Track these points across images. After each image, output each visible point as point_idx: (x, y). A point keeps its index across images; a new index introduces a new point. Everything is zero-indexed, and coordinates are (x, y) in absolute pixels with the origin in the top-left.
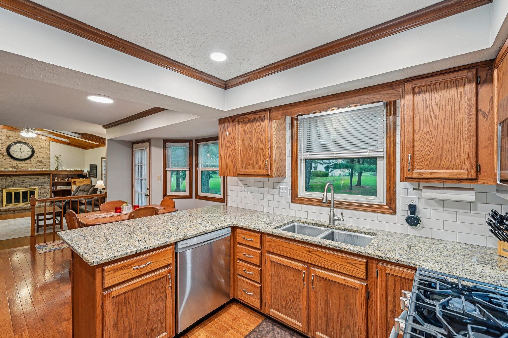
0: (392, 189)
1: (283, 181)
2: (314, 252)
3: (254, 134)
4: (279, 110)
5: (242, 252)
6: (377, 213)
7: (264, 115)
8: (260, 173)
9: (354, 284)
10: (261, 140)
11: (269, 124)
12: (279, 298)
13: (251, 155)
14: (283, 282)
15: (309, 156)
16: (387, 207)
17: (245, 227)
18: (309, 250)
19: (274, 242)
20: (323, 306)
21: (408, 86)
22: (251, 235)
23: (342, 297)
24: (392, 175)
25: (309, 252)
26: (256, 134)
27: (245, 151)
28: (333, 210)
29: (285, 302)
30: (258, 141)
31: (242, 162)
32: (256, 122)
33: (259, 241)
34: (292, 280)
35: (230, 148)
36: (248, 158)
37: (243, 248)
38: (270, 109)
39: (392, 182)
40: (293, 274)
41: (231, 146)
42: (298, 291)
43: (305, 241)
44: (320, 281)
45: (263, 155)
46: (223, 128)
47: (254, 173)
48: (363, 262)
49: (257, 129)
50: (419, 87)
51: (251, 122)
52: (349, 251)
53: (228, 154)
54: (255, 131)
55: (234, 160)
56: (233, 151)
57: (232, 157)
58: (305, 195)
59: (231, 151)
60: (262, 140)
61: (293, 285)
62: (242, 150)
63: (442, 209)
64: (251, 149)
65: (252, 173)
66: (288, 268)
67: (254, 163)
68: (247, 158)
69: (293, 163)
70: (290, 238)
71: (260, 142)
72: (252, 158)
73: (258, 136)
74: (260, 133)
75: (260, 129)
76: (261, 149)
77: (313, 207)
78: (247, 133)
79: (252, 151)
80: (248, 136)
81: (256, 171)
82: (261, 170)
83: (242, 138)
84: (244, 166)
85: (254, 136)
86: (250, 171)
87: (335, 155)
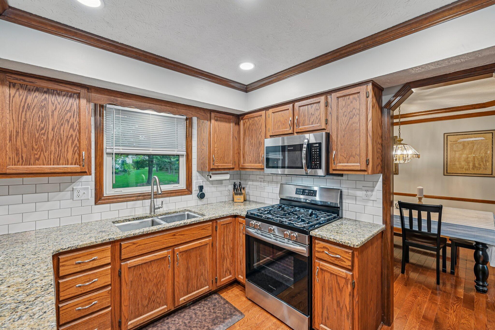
0: (190, 177)
2: (179, 234)
3: (52, 112)
5: (71, 286)
6: (181, 195)
7: (79, 92)
8: (69, 171)
9: (206, 242)
10: (70, 124)
11: (87, 106)
12: (140, 301)
13: (42, 143)
14: (145, 281)
15: (122, 150)
16: (187, 190)
17: (83, 246)
18: (173, 234)
19: (134, 244)
20: (185, 274)
21: (213, 114)
22: (94, 252)
23: (198, 256)
24: (190, 168)
25: (174, 235)
27: (26, 135)
28: (154, 201)
29: (148, 299)
30: (62, 125)
31: (17, 154)
32: (57, 96)
33: (109, 254)
34: (155, 272)
36: (36, 147)
37: (76, 279)
38: (87, 86)
39: (190, 172)
40: (157, 265)
42: (162, 278)
43: (172, 227)
44: (183, 255)
45: (73, 146)
48: (211, 224)
49: (58, 107)
50: (217, 117)
51: (45, 92)
52: (205, 220)
54: (55, 109)
58: (113, 192)
60: (72, 125)
61: (156, 276)
62: (17, 132)
63: (211, 186)
64: (44, 134)
65: (49, 171)
66: (151, 262)
67: (52, 156)
68: (33, 147)
69: (98, 157)
70: (157, 230)
71: (66, 125)
72: (46, 148)
74: (66, 114)
75: (68, 109)
76: (69, 136)
77: (126, 203)
78: (34, 108)
79: (47, 136)
80: (34, 112)
81: (57, 168)
82: (69, 166)
83: (17, 113)
84: (22, 159)
85: (52, 115)
86: (41, 168)
87: (151, 152)
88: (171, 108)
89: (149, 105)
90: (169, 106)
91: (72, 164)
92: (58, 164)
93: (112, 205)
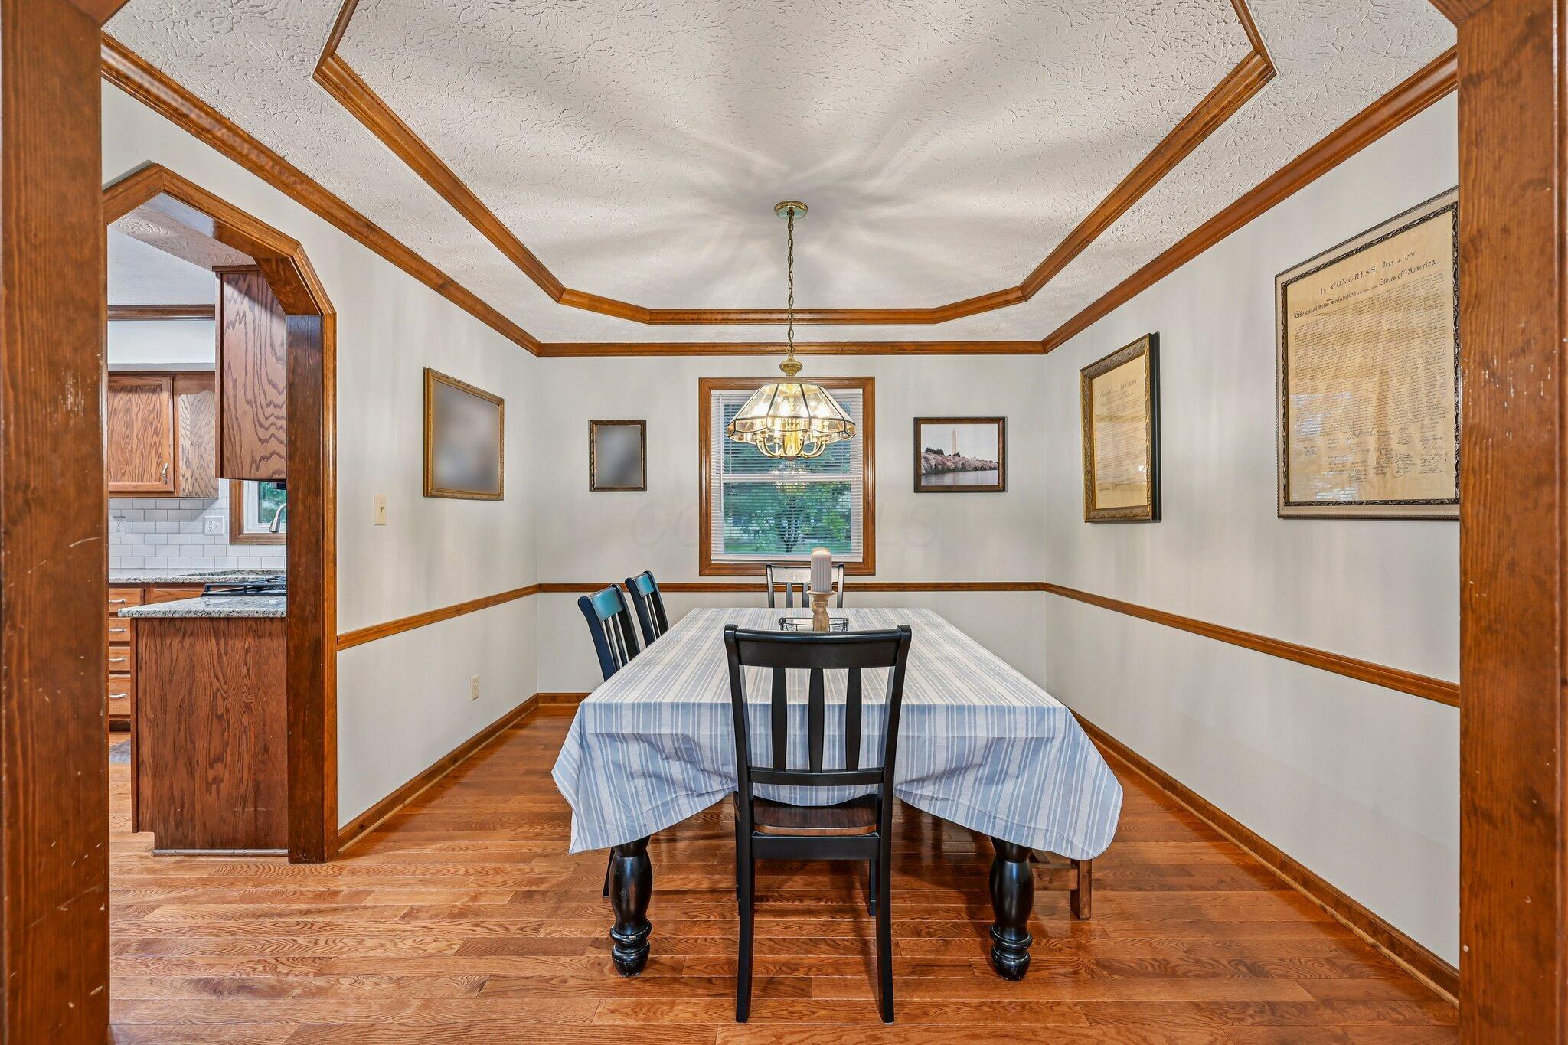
1: (211, 507)
8: (152, 489)
11: (171, 401)
26: (140, 416)
30: (145, 429)
36: (122, 460)
45: (157, 455)
47: (136, 489)
51: (130, 391)
64: (128, 443)
65: (132, 489)
67: (136, 471)
71: (150, 430)
73: (145, 420)
74: (149, 415)
78: (120, 412)
82: (153, 484)
91: (156, 481)
92: (142, 481)
93: (252, 546)
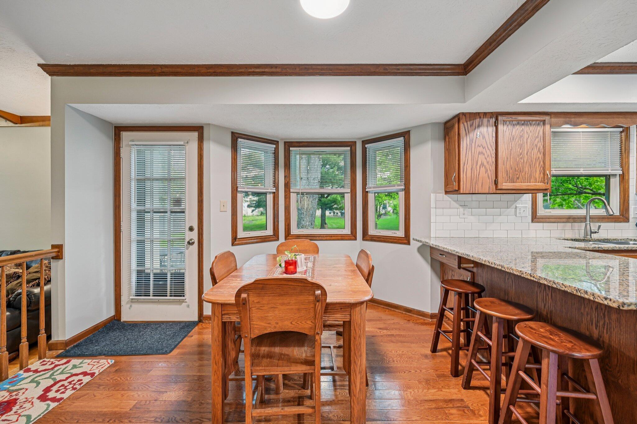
3: (527, 140)
4: (561, 117)
6: (615, 222)
7: (545, 119)
8: (538, 188)
11: (550, 131)
13: (521, 165)
16: (621, 217)
24: (627, 190)
27: (512, 160)
30: (533, 149)
31: (507, 174)
32: (530, 126)
35: (484, 154)
36: (517, 169)
38: (550, 113)
41: (484, 151)
45: (540, 166)
46: (471, 126)
47: (527, 187)
49: (530, 134)
51: (523, 124)
53: (479, 163)
54: (529, 137)
55: (490, 171)
56: (488, 159)
57: (487, 166)
59: (486, 159)
60: (539, 149)
62: (507, 158)
64: (522, 158)
67: (526, 176)
68: (515, 169)
71: (535, 149)
72: (523, 169)
73: (532, 143)
74: (535, 140)
75: (536, 135)
76: (537, 158)
77: (556, 224)
78: (516, 138)
79: (524, 160)
80: (516, 141)
81: (530, 186)
82: (537, 184)
83: (507, 143)
84: (510, 178)
85: (527, 142)
86: (521, 185)
87: (582, 172)
88: (624, 119)
89: (600, 120)
90: (622, 118)
91: (538, 182)
92: (530, 182)
93: (544, 224)
